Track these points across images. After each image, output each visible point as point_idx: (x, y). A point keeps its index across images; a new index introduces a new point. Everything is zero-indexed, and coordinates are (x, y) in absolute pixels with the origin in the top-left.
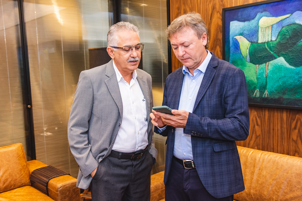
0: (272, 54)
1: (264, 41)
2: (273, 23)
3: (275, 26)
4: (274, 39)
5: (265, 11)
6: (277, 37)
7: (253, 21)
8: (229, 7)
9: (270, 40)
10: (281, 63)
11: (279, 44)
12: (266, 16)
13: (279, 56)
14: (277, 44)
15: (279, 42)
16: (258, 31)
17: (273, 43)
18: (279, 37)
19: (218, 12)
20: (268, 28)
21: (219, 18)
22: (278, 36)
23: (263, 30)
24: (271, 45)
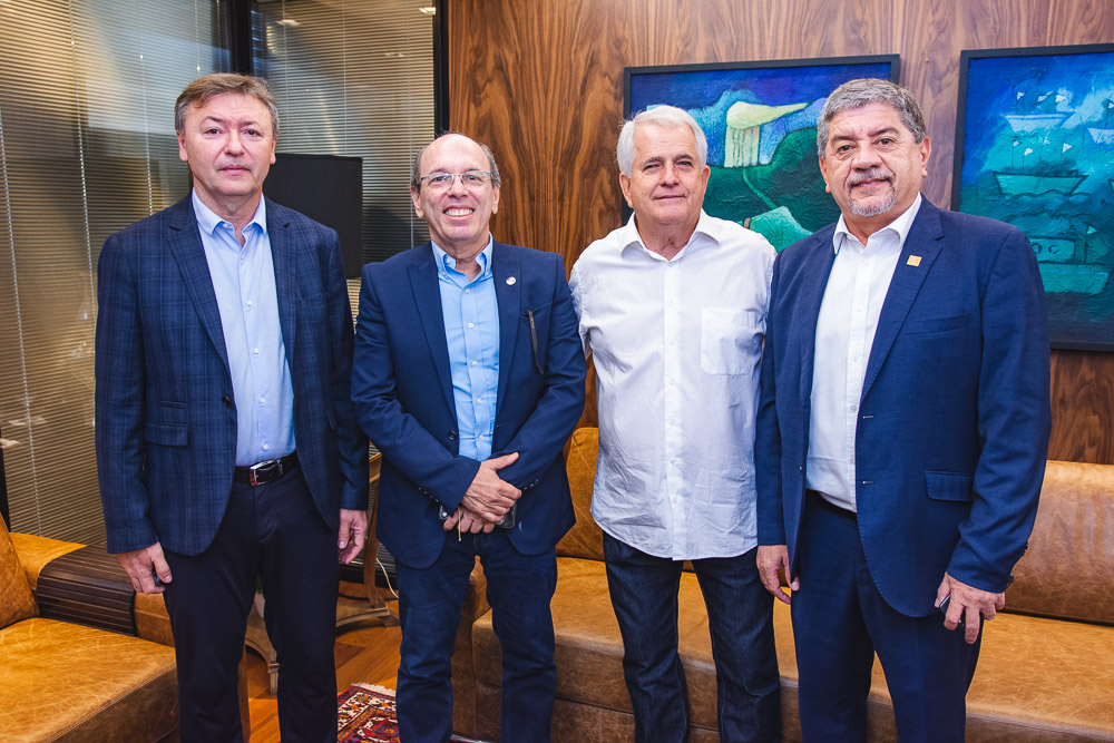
0: (761, 199)
1: (740, 164)
2: (765, 121)
3: (768, 129)
4: (765, 160)
5: (743, 86)
6: (774, 156)
7: (710, 110)
8: (637, 65)
9: (754, 162)
10: (782, 222)
11: (778, 173)
12: (747, 101)
13: (778, 206)
14: (773, 172)
15: (778, 169)
16: (725, 138)
17: (762, 171)
18: (779, 156)
19: (604, 76)
20: (750, 132)
21: (608, 91)
22: (776, 153)
23: (736, 136)
24: (759, 176)
